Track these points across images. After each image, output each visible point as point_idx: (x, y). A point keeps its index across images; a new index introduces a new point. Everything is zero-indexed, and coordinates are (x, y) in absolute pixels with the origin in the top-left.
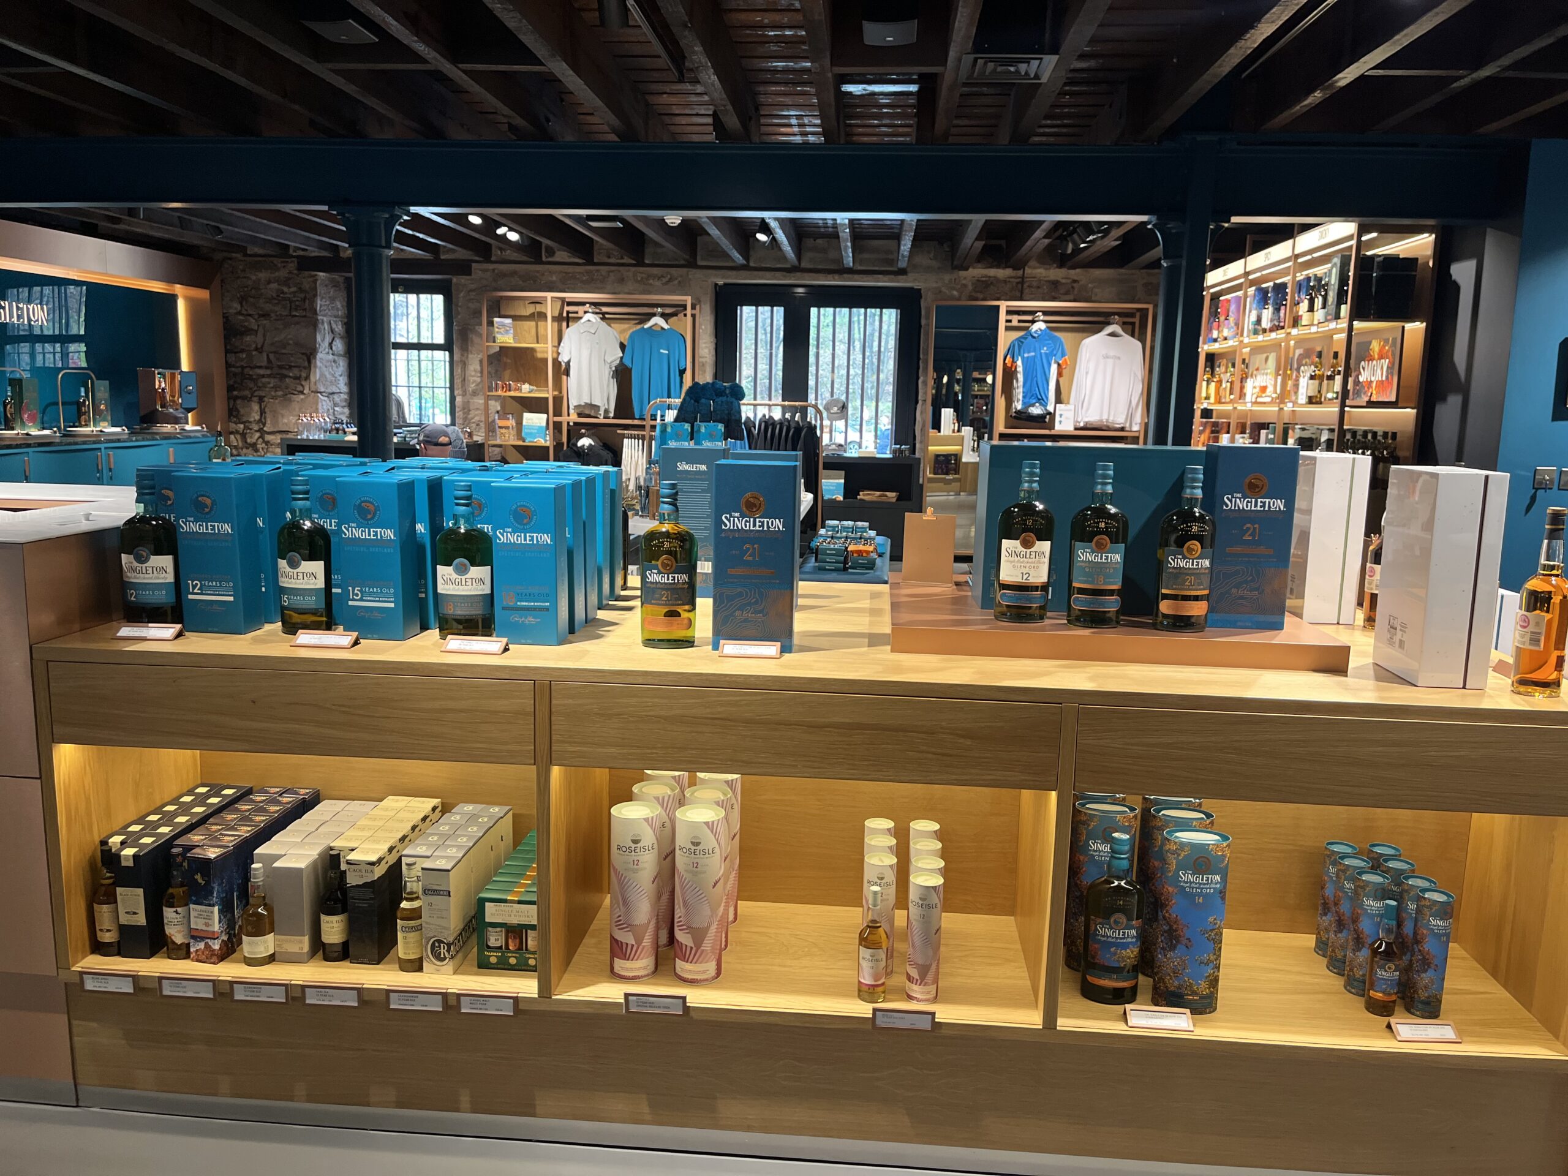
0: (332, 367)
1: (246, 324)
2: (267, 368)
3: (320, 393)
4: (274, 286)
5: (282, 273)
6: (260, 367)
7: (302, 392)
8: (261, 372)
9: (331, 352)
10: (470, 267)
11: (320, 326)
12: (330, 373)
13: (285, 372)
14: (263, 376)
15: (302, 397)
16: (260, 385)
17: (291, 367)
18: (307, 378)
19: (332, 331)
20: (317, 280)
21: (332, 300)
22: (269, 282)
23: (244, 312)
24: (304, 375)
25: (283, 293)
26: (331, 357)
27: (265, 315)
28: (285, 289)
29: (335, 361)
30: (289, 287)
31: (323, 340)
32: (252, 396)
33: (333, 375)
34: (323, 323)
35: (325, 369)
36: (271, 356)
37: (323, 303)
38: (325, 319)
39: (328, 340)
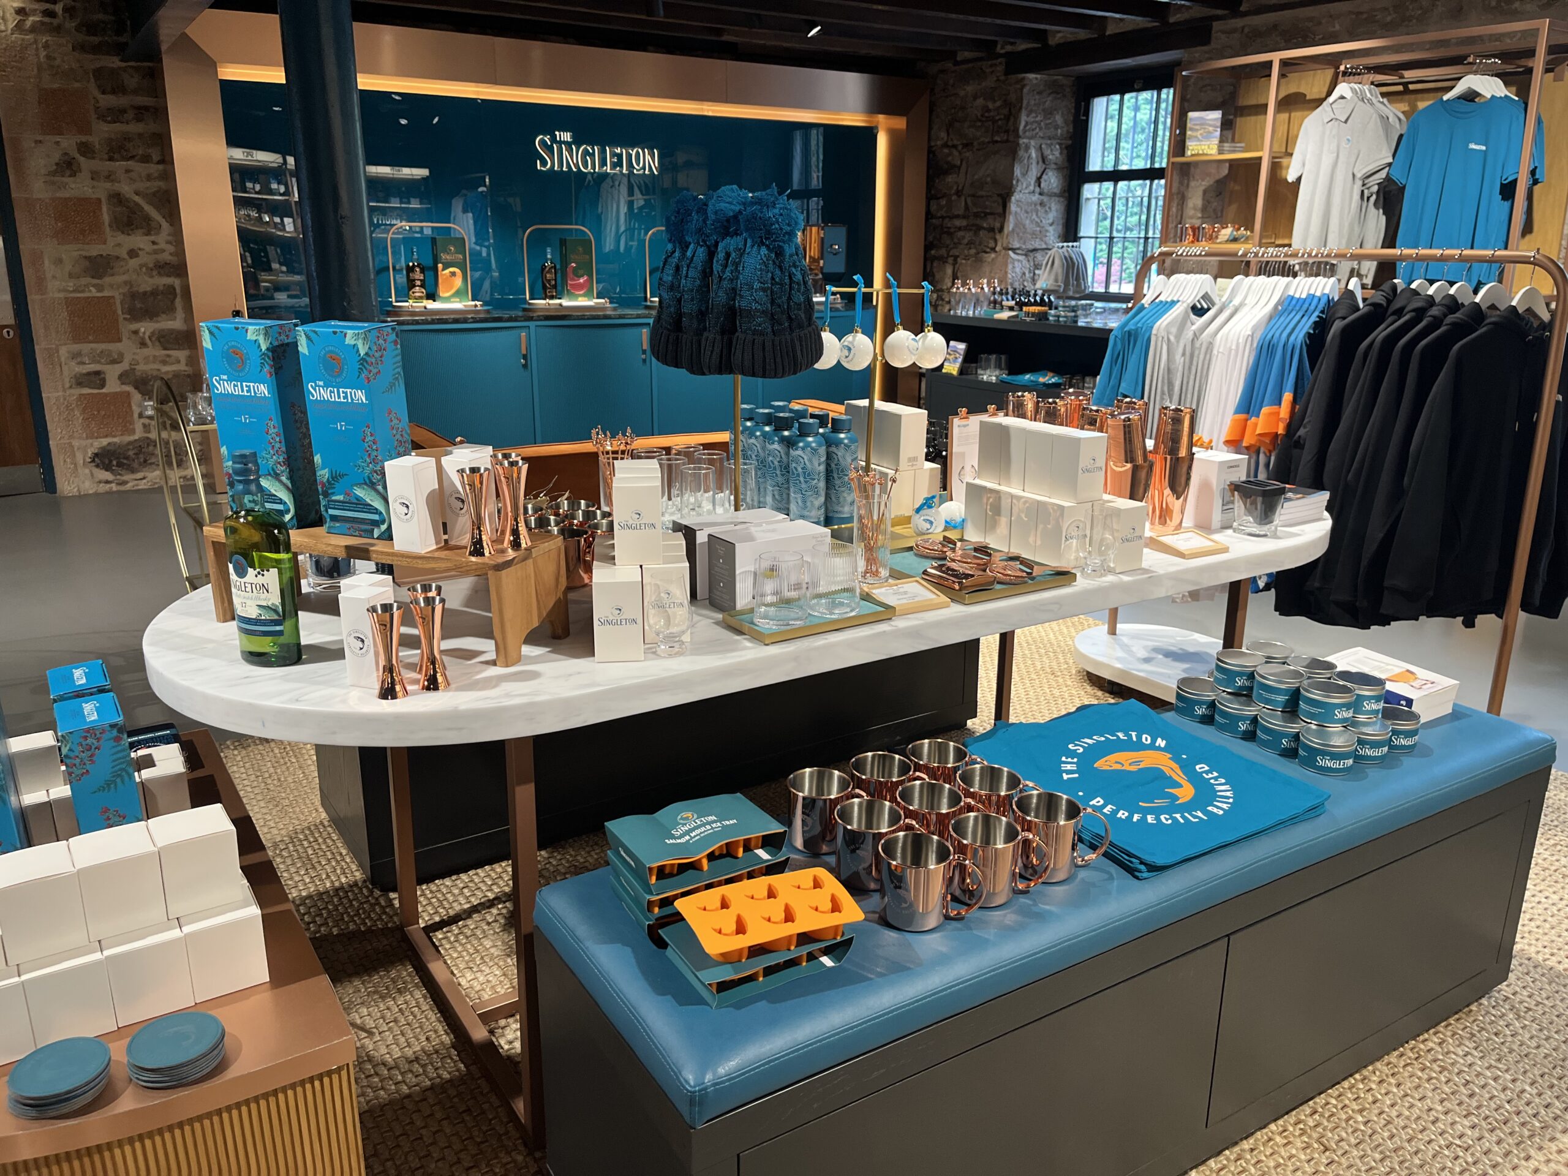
0: (1037, 212)
1: (950, 159)
2: (964, 217)
3: (1013, 250)
4: (980, 102)
5: (989, 83)
6: (957, 217)
7: (993, 249)
8: (958, 223)
9: (1037, 190)
10: (1209, 30)
11: (1021, 153)
12: (1032, 221)
13: (979, 222)
14: (960, 229)
15: (993, 255)
16: (956, 240)
17: (986, 214)
18: (1001, 230)
19: (1044, 159)
20: (1024, 86)
21: (1049, 113)
22: (975, 98)
23: (950, 143)
24: (998, 225)
25: (989, 111)
26: (1036, 198)
27: (967, 145)
28: (991, 106)
29: (1042, 204)
30: (994, 101)
31: (1025, 174)
32: (948, 256)
33: (1038, 225)
34: (1027, 148)
35: (1023, 215)
36: (969, 200)
37: (1031, 119)
38: (1033, 143)
39: (1034, 172)
